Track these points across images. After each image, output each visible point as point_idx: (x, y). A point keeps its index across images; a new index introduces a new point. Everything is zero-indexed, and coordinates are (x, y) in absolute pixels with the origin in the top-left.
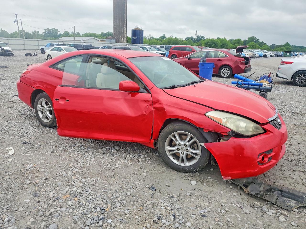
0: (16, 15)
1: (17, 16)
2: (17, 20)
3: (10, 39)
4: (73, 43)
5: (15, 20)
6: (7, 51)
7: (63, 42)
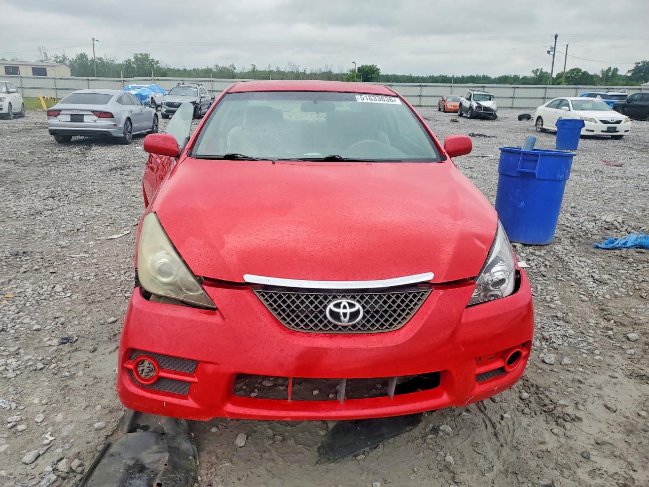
0: (556, 36)
1: (556, 39)
2: (555, 48)
3: (518, 88)
4: (639, 92)
5: (552, 48)
6: (486, 109)
7: (640, 89)
